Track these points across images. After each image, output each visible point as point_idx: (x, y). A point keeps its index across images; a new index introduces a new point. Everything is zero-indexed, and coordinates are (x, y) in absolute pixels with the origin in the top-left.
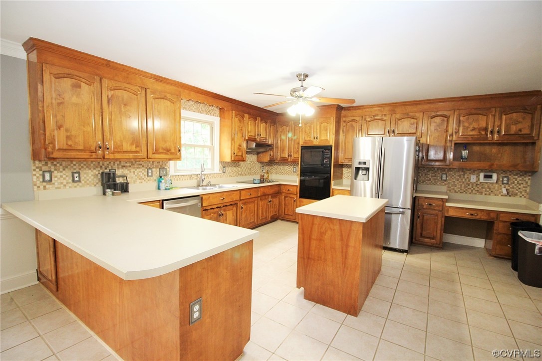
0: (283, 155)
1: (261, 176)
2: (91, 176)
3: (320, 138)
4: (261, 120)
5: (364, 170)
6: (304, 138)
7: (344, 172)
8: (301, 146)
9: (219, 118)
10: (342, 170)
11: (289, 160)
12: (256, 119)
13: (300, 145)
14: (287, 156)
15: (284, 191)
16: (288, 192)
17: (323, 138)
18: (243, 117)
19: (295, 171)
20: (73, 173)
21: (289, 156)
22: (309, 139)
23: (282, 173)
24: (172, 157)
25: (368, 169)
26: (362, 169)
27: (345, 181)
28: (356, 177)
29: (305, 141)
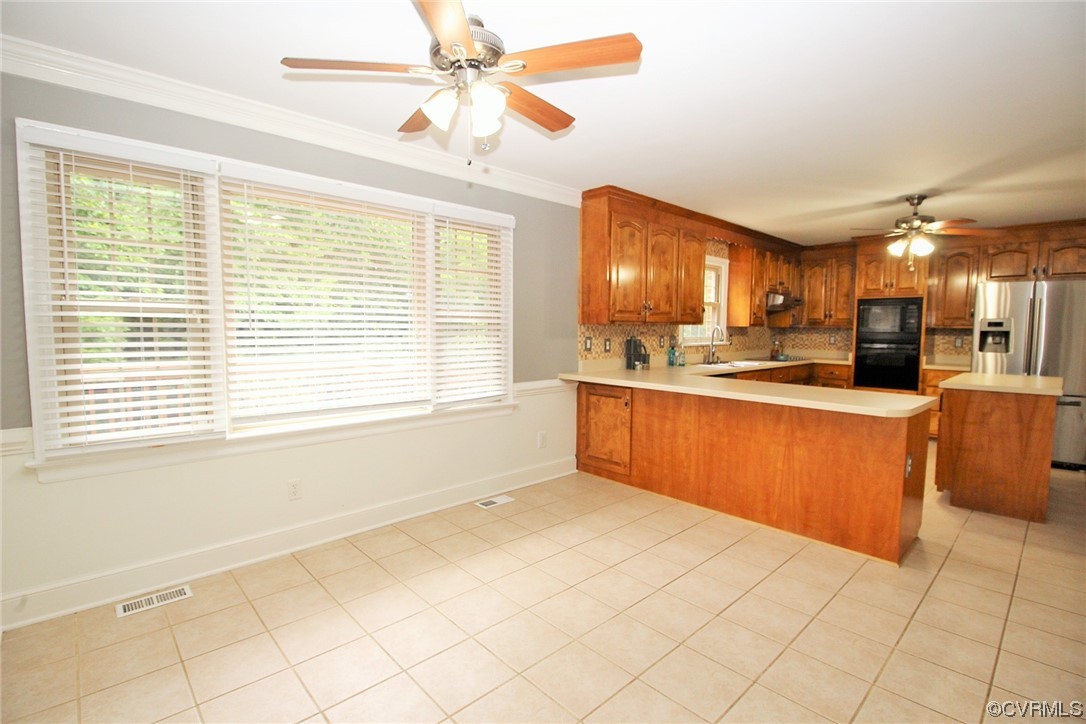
0: (816, 316)
1: (772, 351)
2: (617, 344)
3: (898, 284)
4: (784, 260)
5: (997, 335)
6: (865, 286)
7: (937, 343)
8: (859, 300)
9: (727, 261)
10: (933, 340)
11: (827, 323)
12: (777, 260)
13: (857, 298)
14: (822, 318)
15: (821, 374)
16: (831, 376)
17: (904, 285)
18: (764, 257)
19: (832, 342)
20: (606, 340)
21: (826, 316)
22: (874, 287)
23: (804, 346)
24: (696, 319)
25: (1006, 334)
26: (994, 334)
27: (939, 357)
28: (981, 348)
29: (867, 291)
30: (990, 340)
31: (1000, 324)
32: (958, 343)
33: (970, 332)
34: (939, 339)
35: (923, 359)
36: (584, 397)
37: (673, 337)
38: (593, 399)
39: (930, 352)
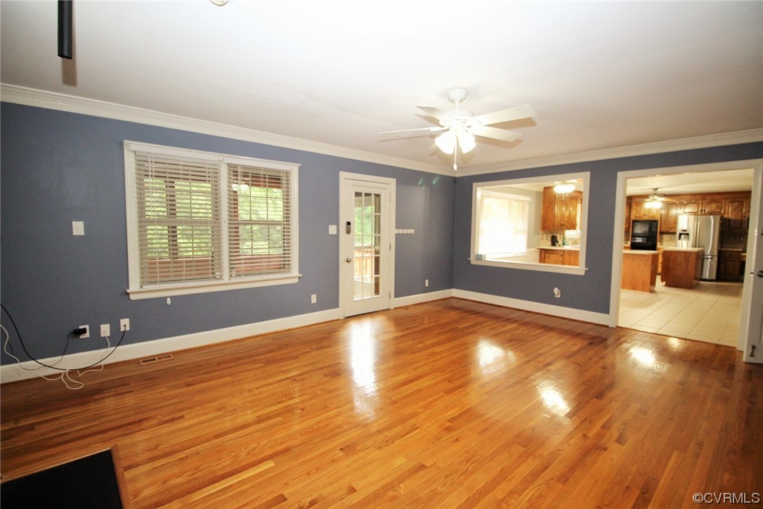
3: (648, 215)
6: (635, 215)
8: (633, 220)
17: (651, 215)
22: (640, 216)
24: (573, 227)
25: (688, 234)
26: (684, 234)
27: (665, 243)
28: (679, 239)
29: (636, 217)
30: (683, 236)
31: (686, 231)
32: (673, 237)
33: (675, 233)
34: (665, 237)
35: (658, 244)
36: (543, 254)
37: (564, 235)
38: (547, 255)
39: (661, 241)
